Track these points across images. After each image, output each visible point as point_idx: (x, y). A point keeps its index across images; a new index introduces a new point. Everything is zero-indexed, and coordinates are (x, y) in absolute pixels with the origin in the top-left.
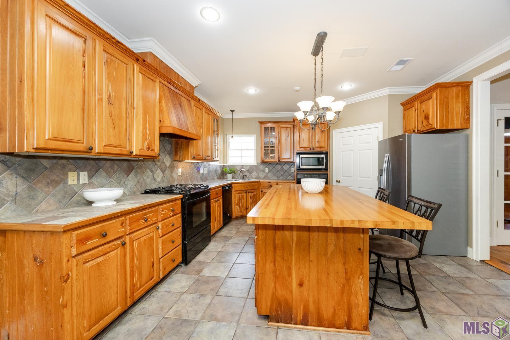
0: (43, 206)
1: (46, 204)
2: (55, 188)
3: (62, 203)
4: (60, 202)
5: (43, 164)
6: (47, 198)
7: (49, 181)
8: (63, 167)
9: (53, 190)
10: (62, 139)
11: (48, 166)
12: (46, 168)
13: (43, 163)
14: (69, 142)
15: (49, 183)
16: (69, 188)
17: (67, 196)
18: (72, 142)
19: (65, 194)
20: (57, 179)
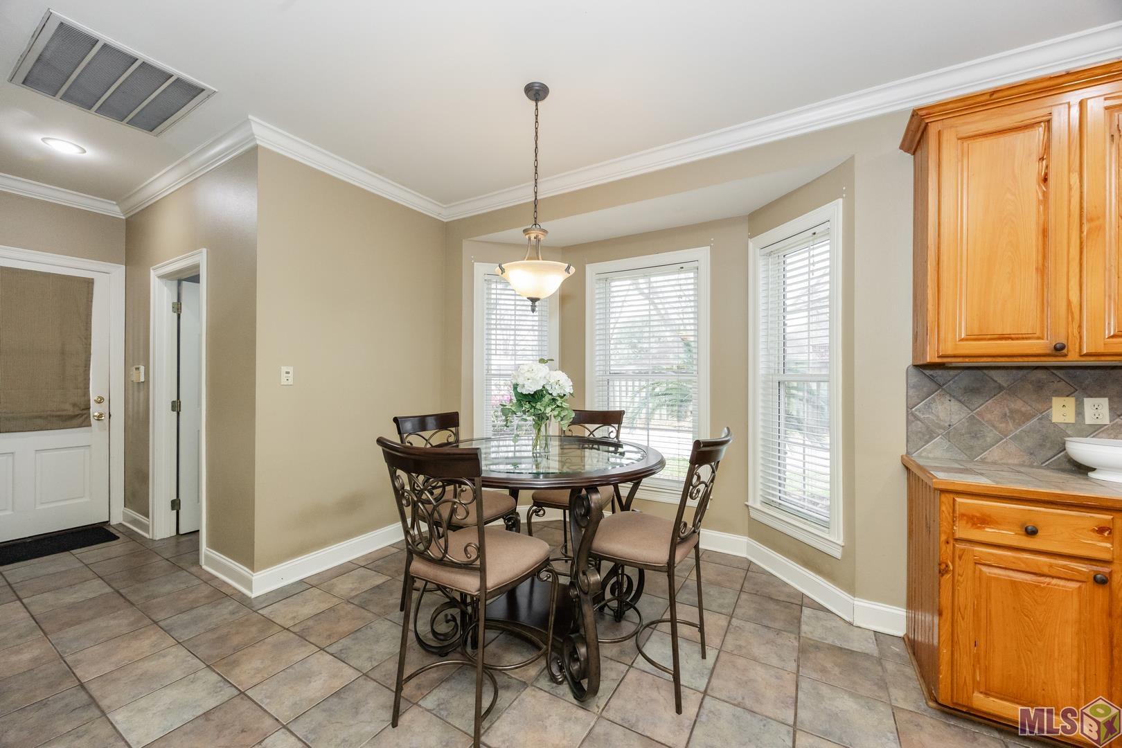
0: (995, 454)
1: (1000, 451)
2: (1020, 425)
3: (1035, 456)
4: (1031, 454)
5: (996, 382)
6: (1003, 441)
7: (1008, 411)
8: (1039, 387)
9: (1017, 429)
10: (989, 337)
11: (1005, 385)
12: (1001, 388)
13: (995, 379)
14: (1006, 339)
15: (1008, 414)
16: (1054, 430)
17: (1048, 445)
18: (1012, 339)
19: (1044, 441)
20: (1023, 409)
